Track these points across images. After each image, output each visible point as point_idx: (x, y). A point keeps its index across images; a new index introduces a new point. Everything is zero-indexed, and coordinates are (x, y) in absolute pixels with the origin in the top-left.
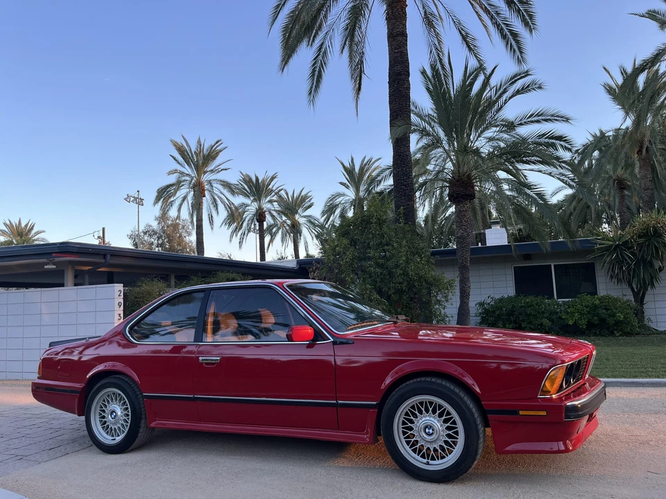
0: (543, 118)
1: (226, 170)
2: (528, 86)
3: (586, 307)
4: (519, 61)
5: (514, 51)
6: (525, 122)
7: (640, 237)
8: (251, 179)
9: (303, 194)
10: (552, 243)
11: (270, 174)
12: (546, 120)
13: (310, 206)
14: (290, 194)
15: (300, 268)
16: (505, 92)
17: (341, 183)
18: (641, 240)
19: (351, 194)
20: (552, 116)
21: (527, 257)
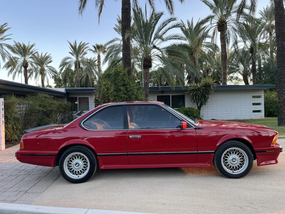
0: (178, 38)
1: (9, 39)
2: (179, 25)
3: (184, 111)
4: (171, 13)
5: (170, 8)
6: (171, 38)
7: (204, 86)
8: (20, 45)
9: (47, 55)
10: (175, 87)
11: (31, 44)
12: (179, 39)
13: (50, 62)
14: (40, 55)
15: (67, 92)
16: (166, 25)
17: (70, 53)
18: (204, 88)
19: (74, 58)
20: (181, 37)
21: (162, 92)
